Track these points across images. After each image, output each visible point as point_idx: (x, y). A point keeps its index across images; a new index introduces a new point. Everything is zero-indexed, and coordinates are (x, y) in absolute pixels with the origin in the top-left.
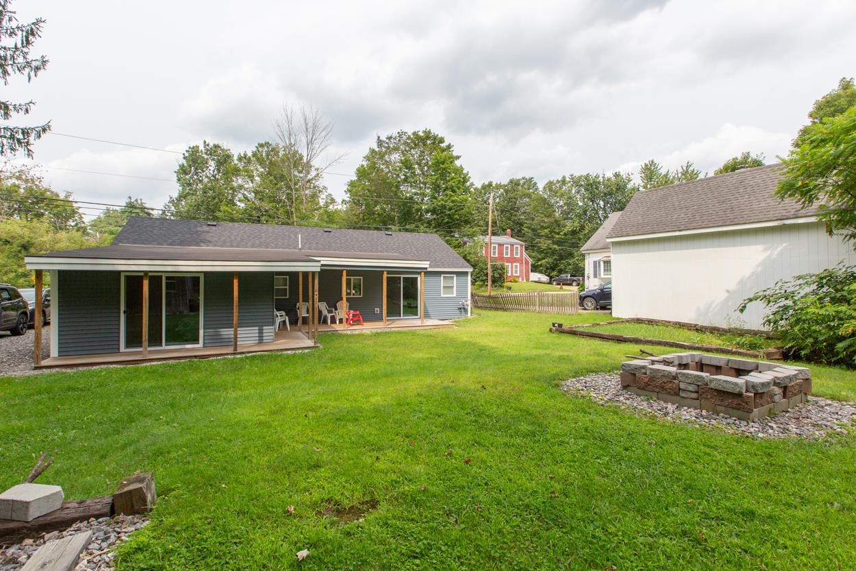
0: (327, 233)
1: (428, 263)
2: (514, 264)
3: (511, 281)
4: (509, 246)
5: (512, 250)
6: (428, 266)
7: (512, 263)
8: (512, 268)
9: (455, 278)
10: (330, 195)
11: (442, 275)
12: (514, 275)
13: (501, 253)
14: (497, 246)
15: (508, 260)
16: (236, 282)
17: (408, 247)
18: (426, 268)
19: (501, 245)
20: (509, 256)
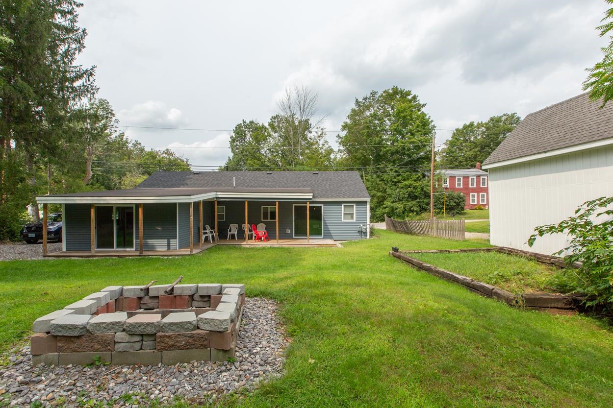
0: (268, 175)
1: (312, 194)
2: (481, 194)
3: (476, 209)
4: (475, 178)
5: (478, 182)
6: (311, 197)
7: (478, 192)
8: (478, 197)
9: (355, 206)
10: (330, 146)
11: (343, 204)
12: (481, 203)
13: (466, 183)
14: (462, 178)
15: (474, 190)
16: (141, 210)
17: (324, 183)
18: (311, 199)
19: (466, 177)
20: (475, 187)
